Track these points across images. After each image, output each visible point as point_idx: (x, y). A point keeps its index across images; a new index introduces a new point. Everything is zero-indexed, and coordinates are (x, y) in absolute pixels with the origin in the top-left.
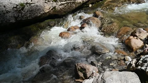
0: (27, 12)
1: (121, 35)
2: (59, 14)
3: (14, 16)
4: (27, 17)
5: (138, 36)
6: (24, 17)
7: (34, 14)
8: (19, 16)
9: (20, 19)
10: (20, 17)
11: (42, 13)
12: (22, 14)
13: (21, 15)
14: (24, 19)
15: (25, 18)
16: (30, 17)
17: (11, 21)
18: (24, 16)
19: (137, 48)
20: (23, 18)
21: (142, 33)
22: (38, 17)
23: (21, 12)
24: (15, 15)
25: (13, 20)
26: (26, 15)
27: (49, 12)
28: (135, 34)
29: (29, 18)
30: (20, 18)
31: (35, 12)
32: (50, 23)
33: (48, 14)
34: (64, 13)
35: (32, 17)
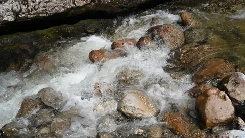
0: (39, 3)
1: (202, 77)
2: (109, 10)
3: (12, 9)
4: (39, 14)
5: (229, 90)
6: (33, 12)
7: (53, 9)
8: (21, 10)
9: (23, 16)
10: (24, 11)
11: (68, 7)
12: (28, 6)
13: (27, 8)
14: (32, 16)
15: (34, 14)
16: (43, 13)
17: (5, 19)
18: (32, 10)
19: (215, 122)
20: (31, 14)
21: (240, 86)
22: (60, 13)
23: (27, 3)
24: (15, 8)
25: (10, 17)
26: (36, 10)
27: (86, 5)
28: (225, 85)
29: (41, 15)
30: (23, 13)
31: (55, 5)
32: (87, 27)
33: (83, 9)
34: (120, 10)
35: (47, 14)
